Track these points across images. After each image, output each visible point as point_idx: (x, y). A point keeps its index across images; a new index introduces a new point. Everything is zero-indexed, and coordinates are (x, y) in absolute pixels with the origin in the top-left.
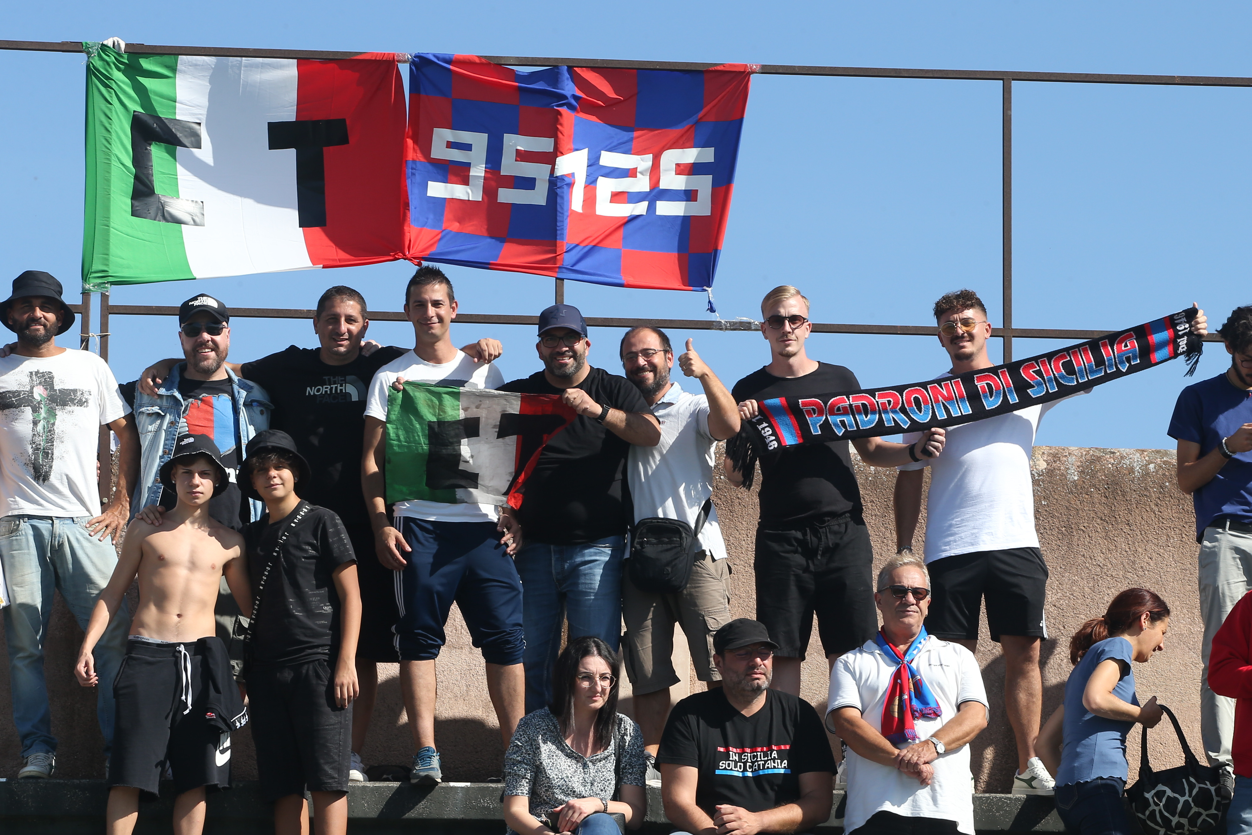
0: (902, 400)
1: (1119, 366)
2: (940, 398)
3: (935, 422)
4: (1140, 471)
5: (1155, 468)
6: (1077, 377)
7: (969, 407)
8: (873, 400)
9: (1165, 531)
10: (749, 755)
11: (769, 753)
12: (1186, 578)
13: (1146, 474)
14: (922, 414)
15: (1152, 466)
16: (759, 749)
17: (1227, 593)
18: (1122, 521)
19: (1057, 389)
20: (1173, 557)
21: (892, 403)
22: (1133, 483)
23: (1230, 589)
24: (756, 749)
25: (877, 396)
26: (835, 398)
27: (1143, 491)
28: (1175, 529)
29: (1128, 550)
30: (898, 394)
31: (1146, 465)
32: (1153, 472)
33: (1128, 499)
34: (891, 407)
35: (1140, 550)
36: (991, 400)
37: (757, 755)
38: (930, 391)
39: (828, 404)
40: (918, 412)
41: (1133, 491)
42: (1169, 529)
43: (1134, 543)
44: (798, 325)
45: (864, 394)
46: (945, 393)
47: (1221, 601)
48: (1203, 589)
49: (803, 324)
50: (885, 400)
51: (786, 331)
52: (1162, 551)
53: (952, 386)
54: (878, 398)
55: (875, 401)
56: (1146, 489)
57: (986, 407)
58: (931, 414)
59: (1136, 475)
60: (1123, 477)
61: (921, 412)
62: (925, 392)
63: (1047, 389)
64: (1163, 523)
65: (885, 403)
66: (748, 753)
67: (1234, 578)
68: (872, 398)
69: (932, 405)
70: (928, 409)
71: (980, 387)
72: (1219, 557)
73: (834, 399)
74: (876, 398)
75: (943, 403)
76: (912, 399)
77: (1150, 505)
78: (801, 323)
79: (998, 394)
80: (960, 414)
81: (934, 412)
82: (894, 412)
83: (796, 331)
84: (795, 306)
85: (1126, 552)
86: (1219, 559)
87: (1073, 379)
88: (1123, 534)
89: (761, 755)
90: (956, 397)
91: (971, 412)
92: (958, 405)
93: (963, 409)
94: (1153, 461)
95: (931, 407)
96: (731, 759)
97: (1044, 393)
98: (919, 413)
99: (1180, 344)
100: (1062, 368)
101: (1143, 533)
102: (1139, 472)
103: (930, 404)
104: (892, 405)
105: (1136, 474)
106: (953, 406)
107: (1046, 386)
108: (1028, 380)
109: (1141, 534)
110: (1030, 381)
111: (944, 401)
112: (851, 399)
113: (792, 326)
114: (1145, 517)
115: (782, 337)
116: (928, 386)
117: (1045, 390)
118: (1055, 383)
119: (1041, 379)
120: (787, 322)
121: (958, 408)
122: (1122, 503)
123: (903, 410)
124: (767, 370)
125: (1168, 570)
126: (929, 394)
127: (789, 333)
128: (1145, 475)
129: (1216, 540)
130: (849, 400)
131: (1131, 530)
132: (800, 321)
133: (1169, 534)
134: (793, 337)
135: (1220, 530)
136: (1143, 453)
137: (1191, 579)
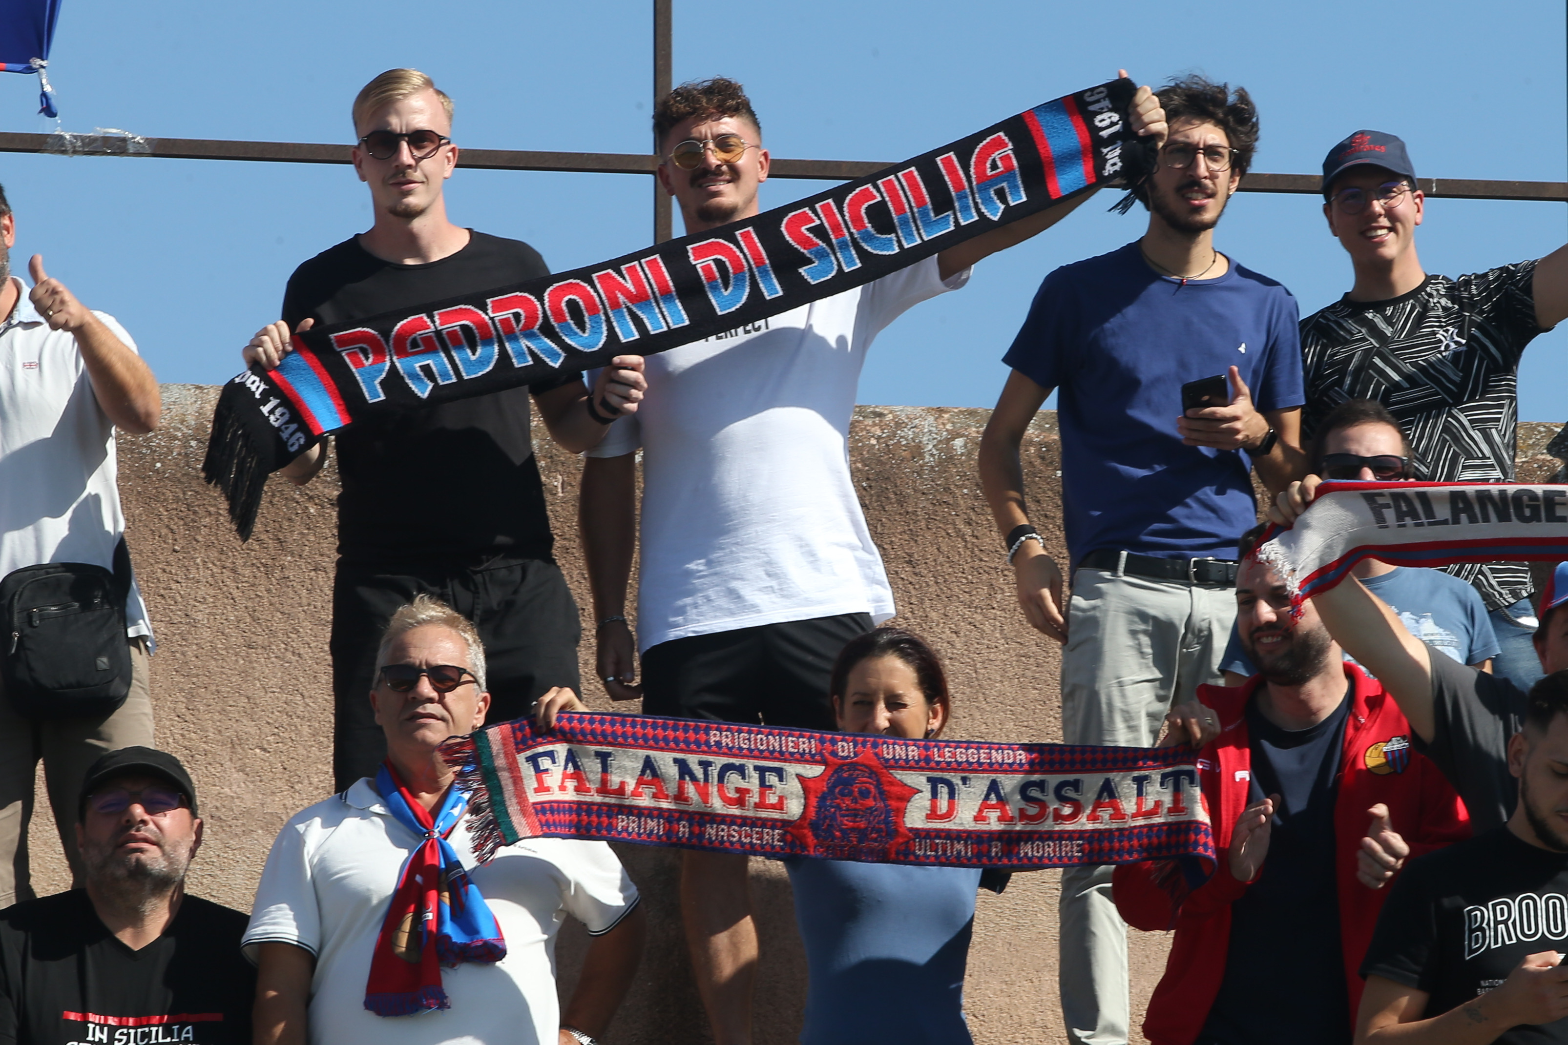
0: (544, 308)
1: (983, 210)
2: (621, 298)
3: (614, 345)
4: (935, 452)
5: (965, 446)
6: (898, 237)
7: (683, 312)
8: (484, 315)
9: (985, 577)
10: (132, 1031)
11: (176, 1027)
12: (1029, 673)
13: (948, 459)
14: (586, 335)
15: (959, 443)
16: (156, 1019)
17: (1118, 703)
18: (897, 557)
19: (859, 265)
20: (1002, 630)
21: (523, 317)
22: (921, 478)
23: (1123, 696)
24: (148, 1020)
25: (490, 306)
26: (405, 321)
27: (940, 493)
28: (1006, 573)
29: (909, 615)
30: (532, 298)
31: (948, 440)
32: (962, 454)
33: (910, 510)
34: (521, 326)
35: (933, 615)
36: (726, 293)
37: (151, 1031)
38: (598, 286)
39: (393, 333)
40: (578, 331)
41: (919, 495)
42: (993, 572)
43: (922, 602)
44: (427, 150)
45: (463, 306)
46: (630, 286)
47: (1105, 719)
48: (1068, 695)
49: (437, 148)
50: (507, 314)
51: (403, 164)
52: (979, 617)
53: (643, 270)
54: (493, 312)
55: (486, 318)
56: (947, 490)
57: (718, 310)
58: (605, 333)
59: (927, 460)
60: (899, 468)
61: (584, 331)
62: (589, 288)
63: (839, 265)
64: (981, 560)
65: (508, 319)
66: (129, 1028)
67: (1133, 673)
68: (480, 312)
69: (606, 314)
70: (599, 323)
71: (702, 267)
72: (1104, 629)
73: (402, 323)
74: (490, 311)
75: (627, 307)
76: (563, 305)
77: (954, 524)
78: (432, 147)
79: (740, 281)
80: (665, 329)
81: (611, 329)
82: (530, 336)
83: (424, 162)
84: (420, 111)
85: (906, 619)
86: (1103, 634)
87: (891, 240)
88: (900, 582)
89: (157, 1031)
90: (653, 293)
91: (687, 323)
92: (660, 308)
93: (672, 316)
94: (962, 431)
95: (603, 318)
96: (90, 1038)
97: (834, 273)
98: (580, 333)
99: (1108, 157)
100: (866, 220)
101: (941, 580)
102: (932, 455)
103: (602, 313)
104: (523, 321)
105: (927, 458)
106: (650, 311)
107: (837, 259)
108: (799, 247)
109: (937, 583)
110: (802, 250)
111: (629, 304)
112: (437, 318)
113: (416, 153)
114: (944, 548)
115: (395, 175)
116: (594, 276)
117: (836, 267)
118: (853, 252)
119: (824, 245)
120: (404, 145)
121: (660, 316)
122: (897, 517)
123: (548, 330)
124: (363, 243)
125: (992, 656)
126: (597, 292)
127: (410, 166)
128: (946, 461)
129: (1099, 594)
130: (433, 322)
131: (916, 574)
132: (432, 142)
133: (994, 582)
134: (417, 175)
135: (1107, 574)
136: (940, 416)
137: (1037, 675)
